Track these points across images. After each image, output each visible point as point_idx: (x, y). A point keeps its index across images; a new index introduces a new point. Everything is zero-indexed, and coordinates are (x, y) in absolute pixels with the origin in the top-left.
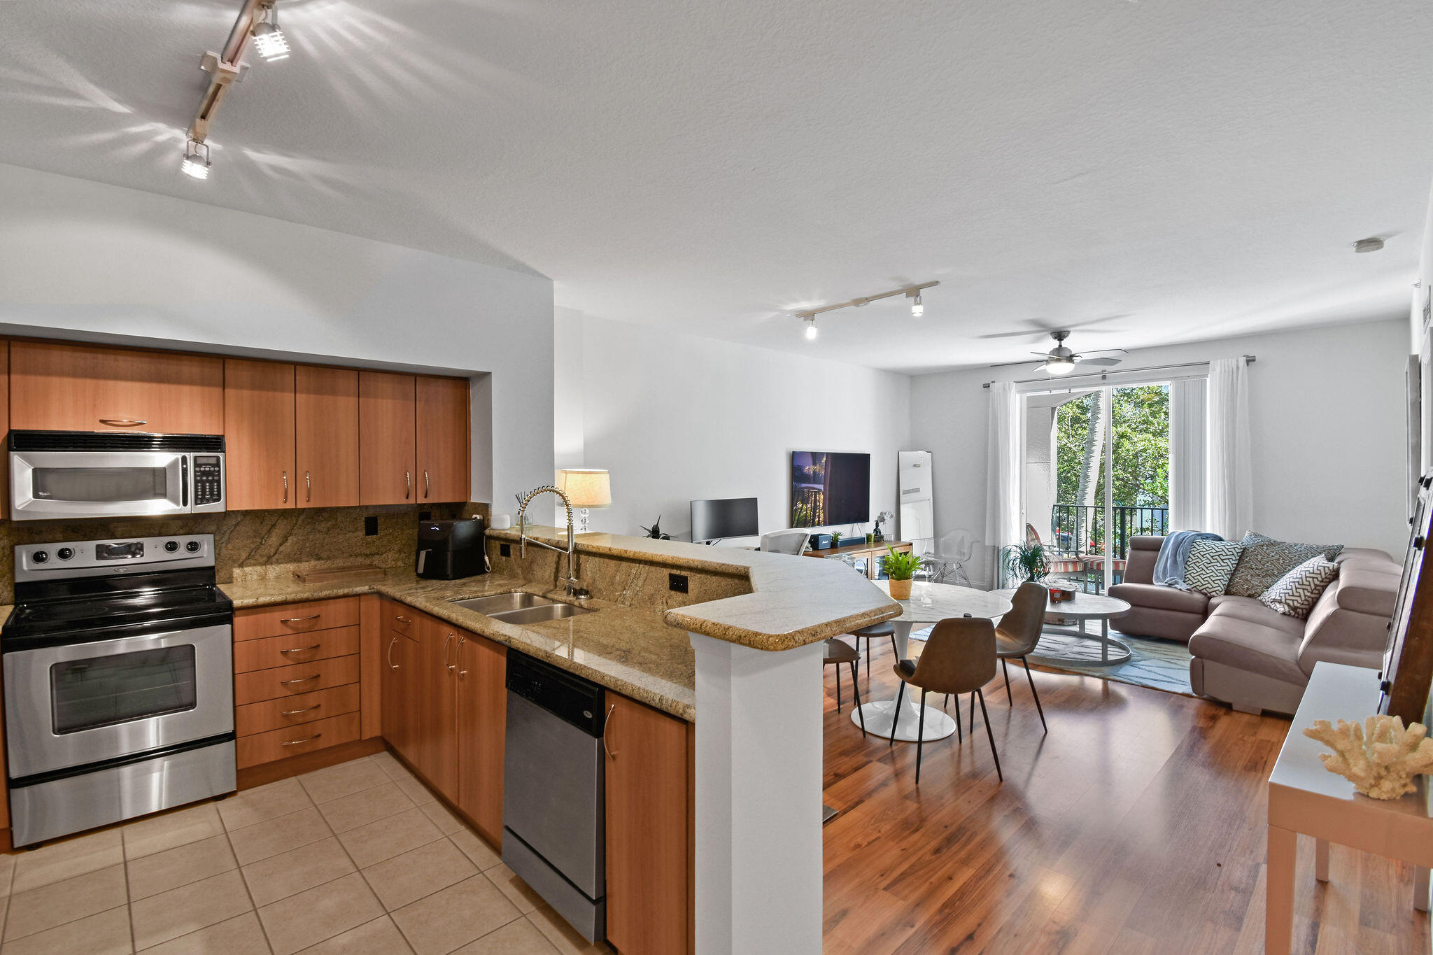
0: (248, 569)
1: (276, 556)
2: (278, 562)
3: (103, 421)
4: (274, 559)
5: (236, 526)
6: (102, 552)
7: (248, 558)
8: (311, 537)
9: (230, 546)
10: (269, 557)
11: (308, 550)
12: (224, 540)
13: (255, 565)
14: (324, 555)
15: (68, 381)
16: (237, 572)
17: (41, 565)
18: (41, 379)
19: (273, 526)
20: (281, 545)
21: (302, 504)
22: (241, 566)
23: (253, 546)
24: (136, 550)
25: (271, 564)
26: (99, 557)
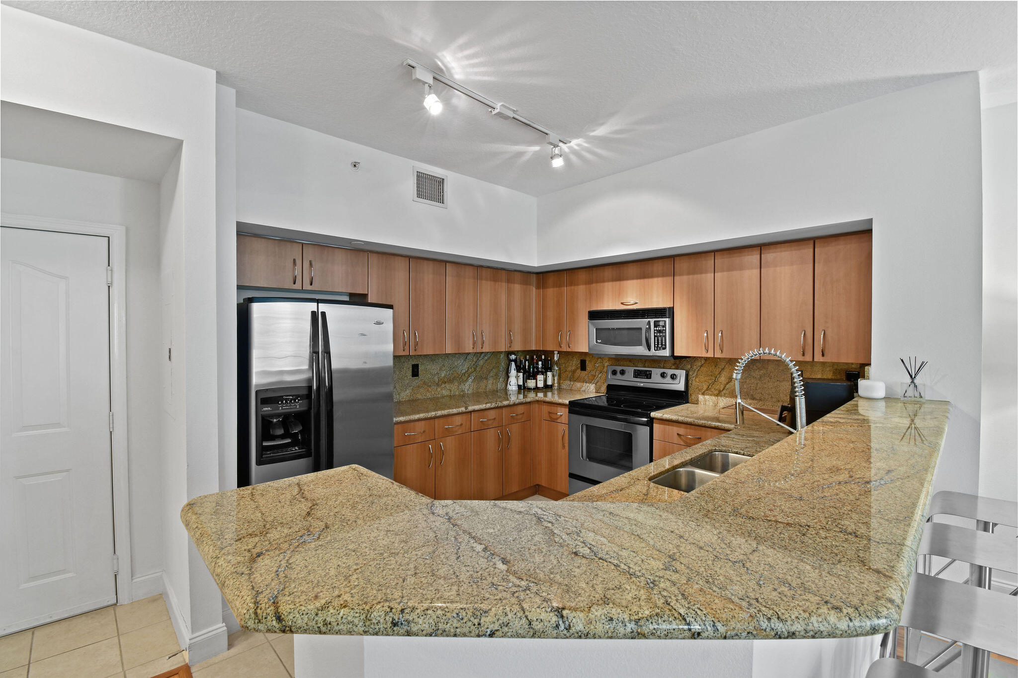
0: (707, 397)
1: (724, 391)
2: (725, 395)
3: (622, 303)
4: (723, 393)
5: (702, 366)
6: (638, 374)
7: (707, 390)
8: (748, 381)
9: (697, 380)
10: (720, 391)
11: (746, 390)
12: (694, 375)
13: (711, 395)
14: (758, 396)
15: (610, 283)
16: (701, 397)
17: (614, 377)
18: (602, 284)
19: (723, 369)
20: (727, 383)
21: (718, 355)
22: (703, 394)
23: (710, 382)
24: (648, 375)
25: (721, 396)
26: (635, 376)
